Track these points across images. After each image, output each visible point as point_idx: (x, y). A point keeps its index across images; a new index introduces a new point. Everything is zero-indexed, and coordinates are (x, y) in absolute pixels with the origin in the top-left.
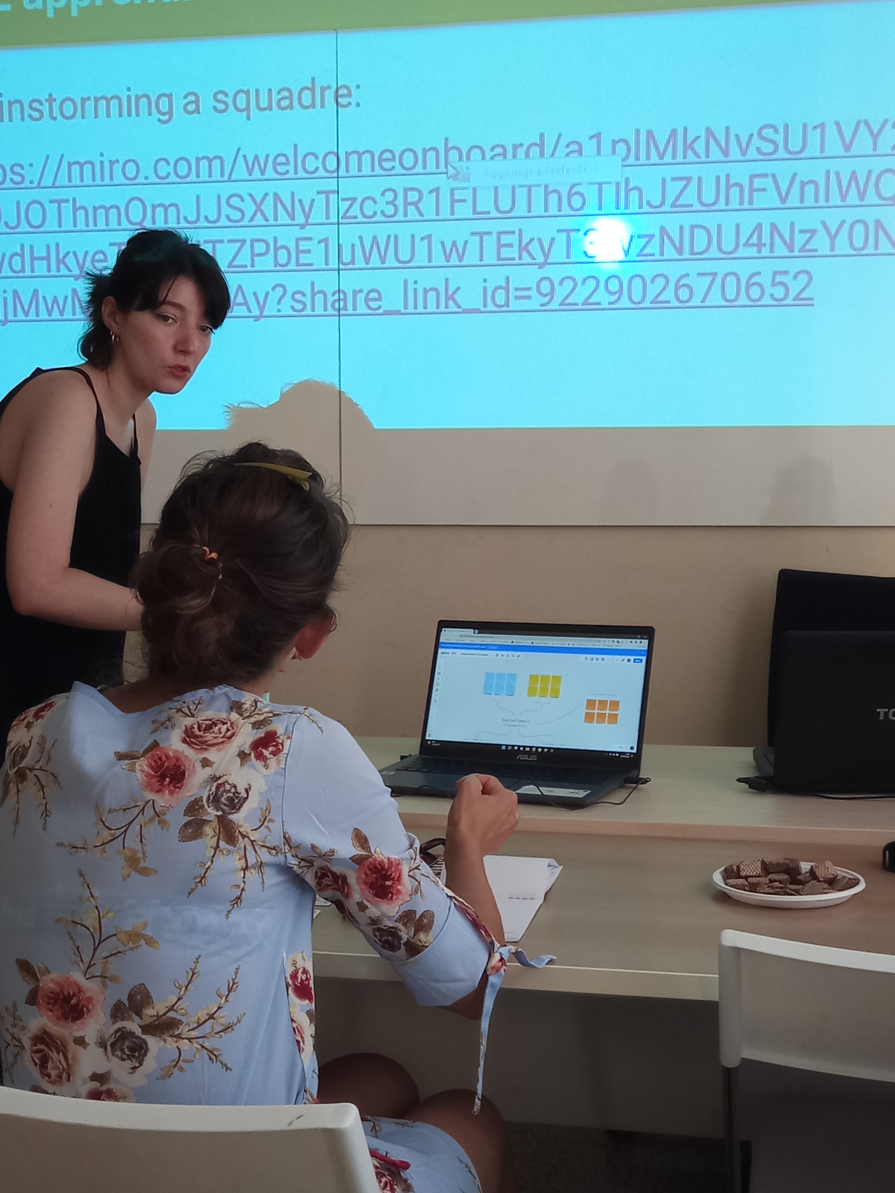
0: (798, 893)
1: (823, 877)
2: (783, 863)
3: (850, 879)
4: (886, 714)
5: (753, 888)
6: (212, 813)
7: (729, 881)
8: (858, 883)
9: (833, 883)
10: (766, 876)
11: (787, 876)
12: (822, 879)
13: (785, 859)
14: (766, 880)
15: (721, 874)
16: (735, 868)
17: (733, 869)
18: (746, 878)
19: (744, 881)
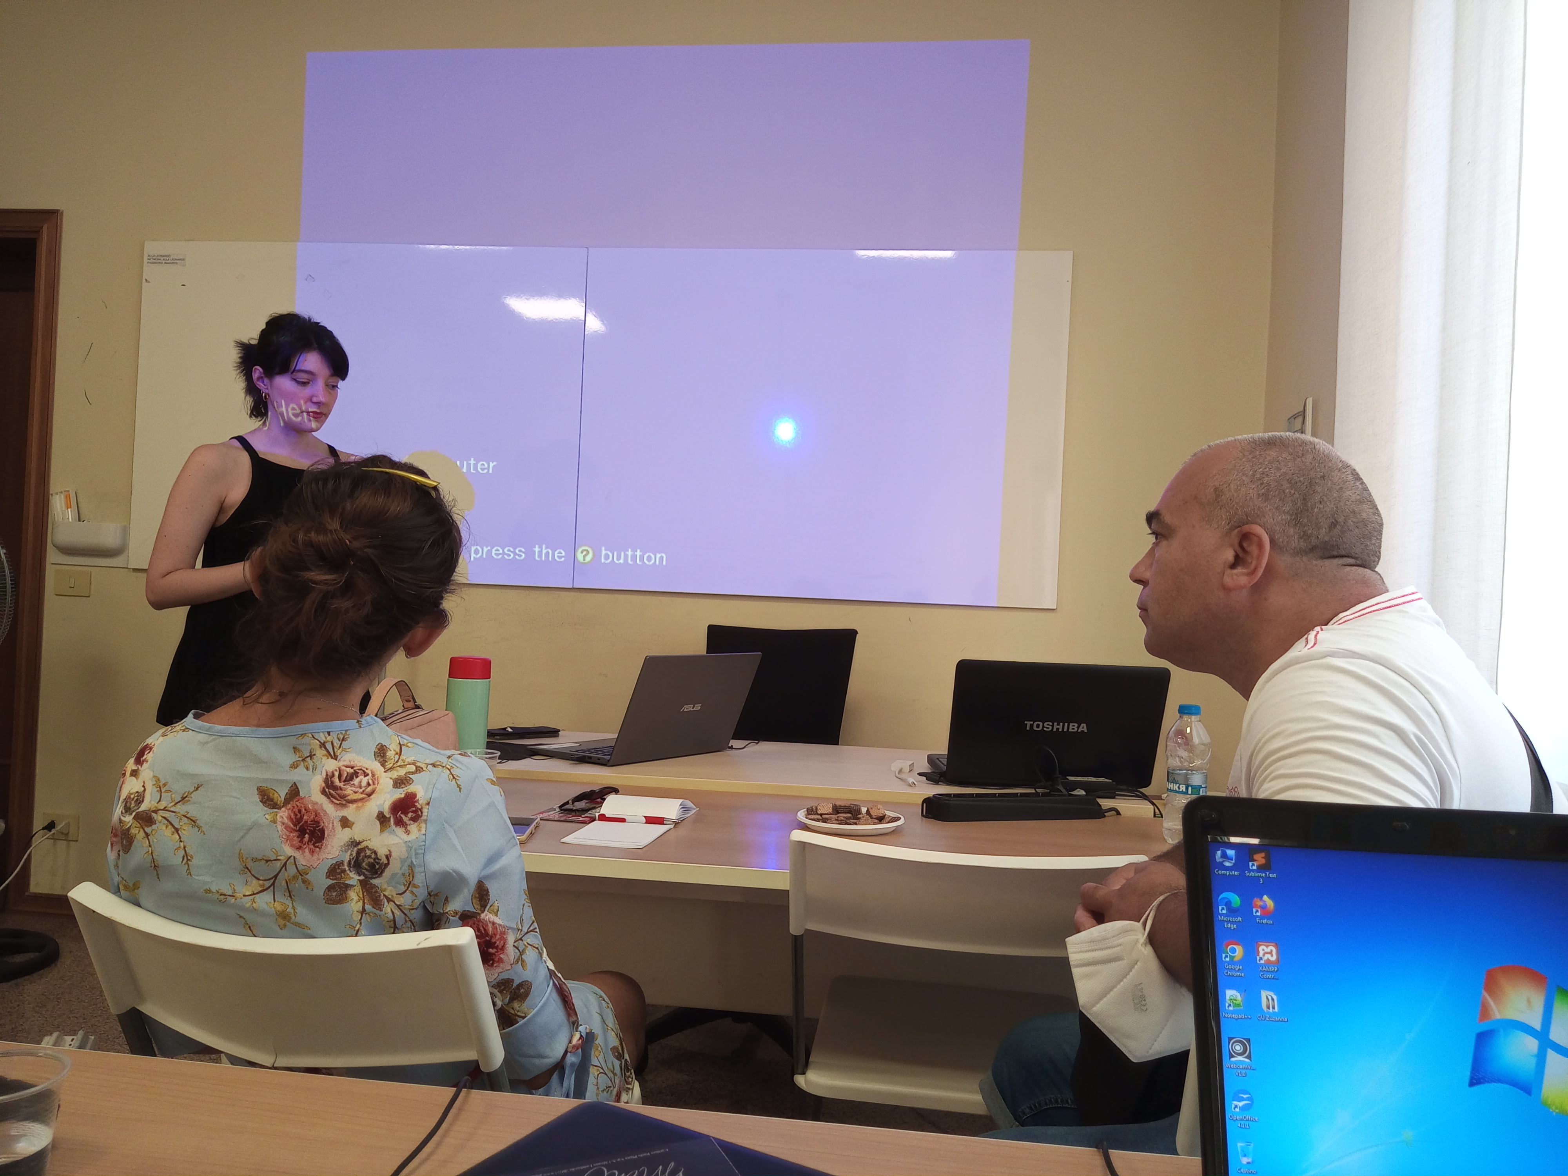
0: (856, 824)
2: (849, 806)
3: (893, 817)
4: (1032, 726)
5: (825, 821)
6: (353, 878)
7: (809, 817)
8: (899, 820)
10: (836, 815)
11: (851, 815)
12: (875, 817)
13: (851, 804)
15: (805, 813)
16: (814, 808)
18: (821, 815)
19: (819, 817)
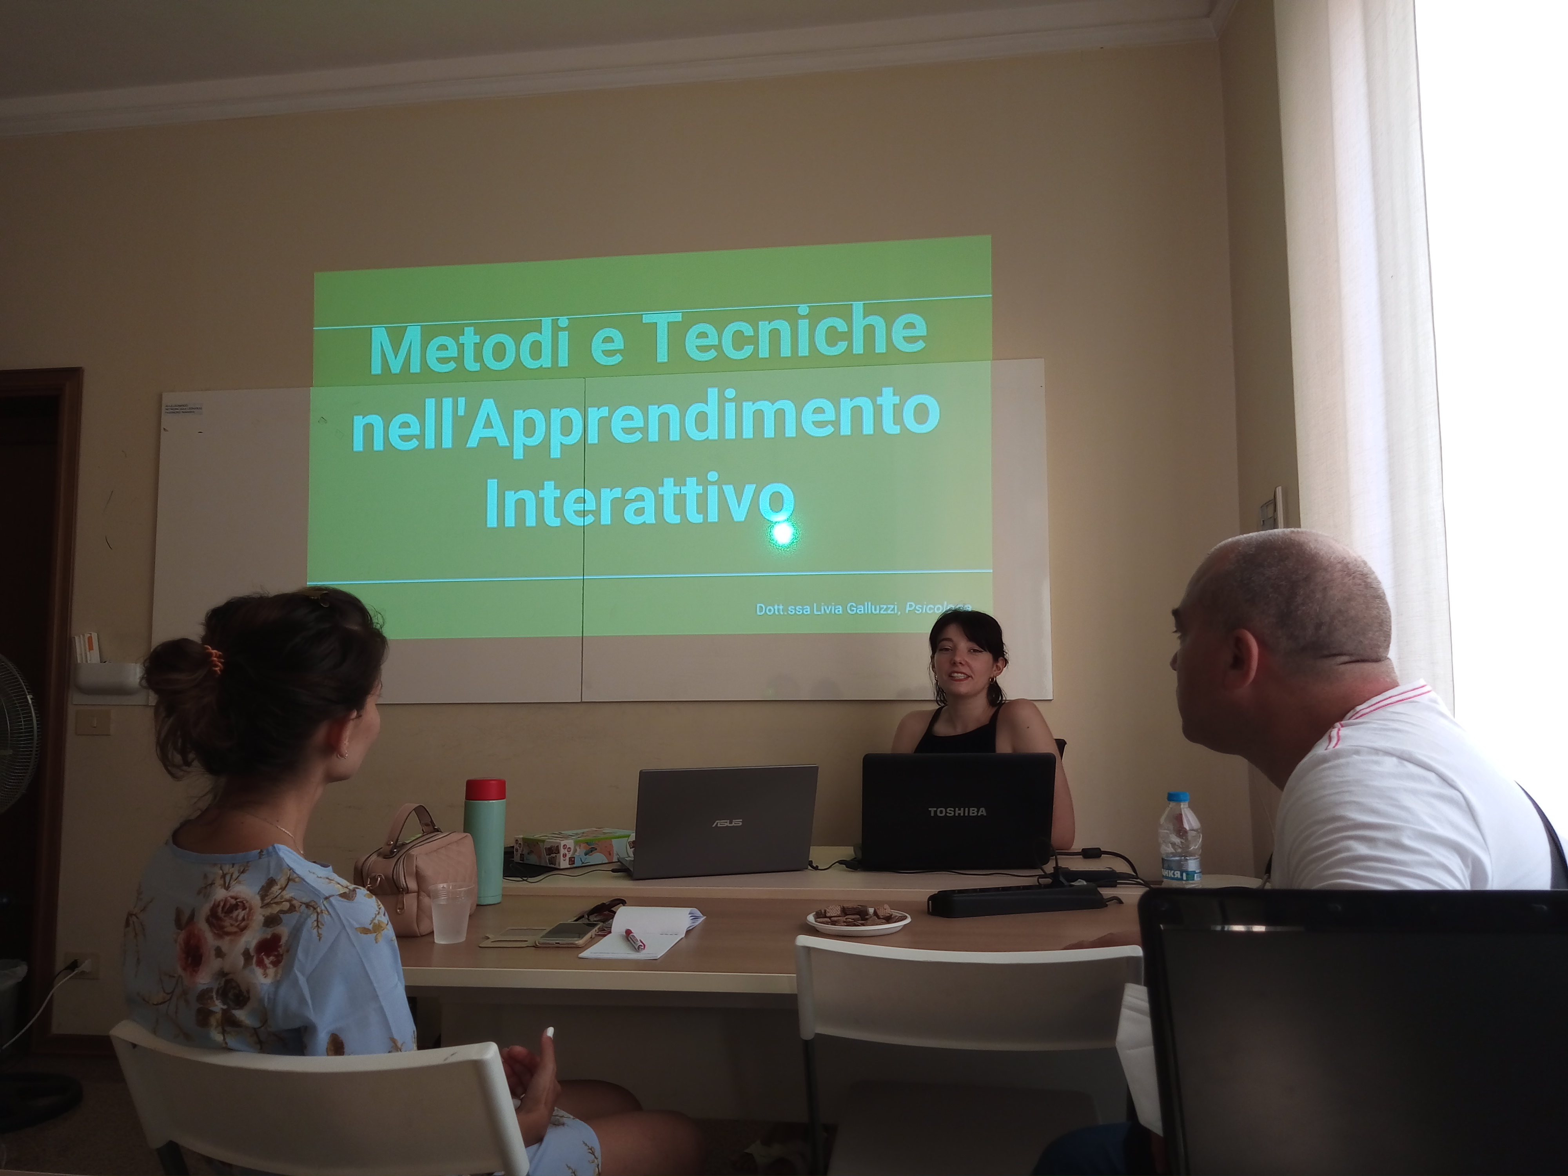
0: (863, 925)
1: (883, 916)
2: (857, 908)
3: (900, 916)
4: (935, 812)
5: (834, 923)
6: (218, 1006)
7: (819, 920)
8: (905, 919)
9: (889, 919)
10: (845, 916)
11: (858, 916)
12: (882, 917)
13: (859, 905)
14: (844, 919)
15: (814, 916)
16: (823, 911)
17: (821, 912)
18: (830, 917)
19: (828, 920)
